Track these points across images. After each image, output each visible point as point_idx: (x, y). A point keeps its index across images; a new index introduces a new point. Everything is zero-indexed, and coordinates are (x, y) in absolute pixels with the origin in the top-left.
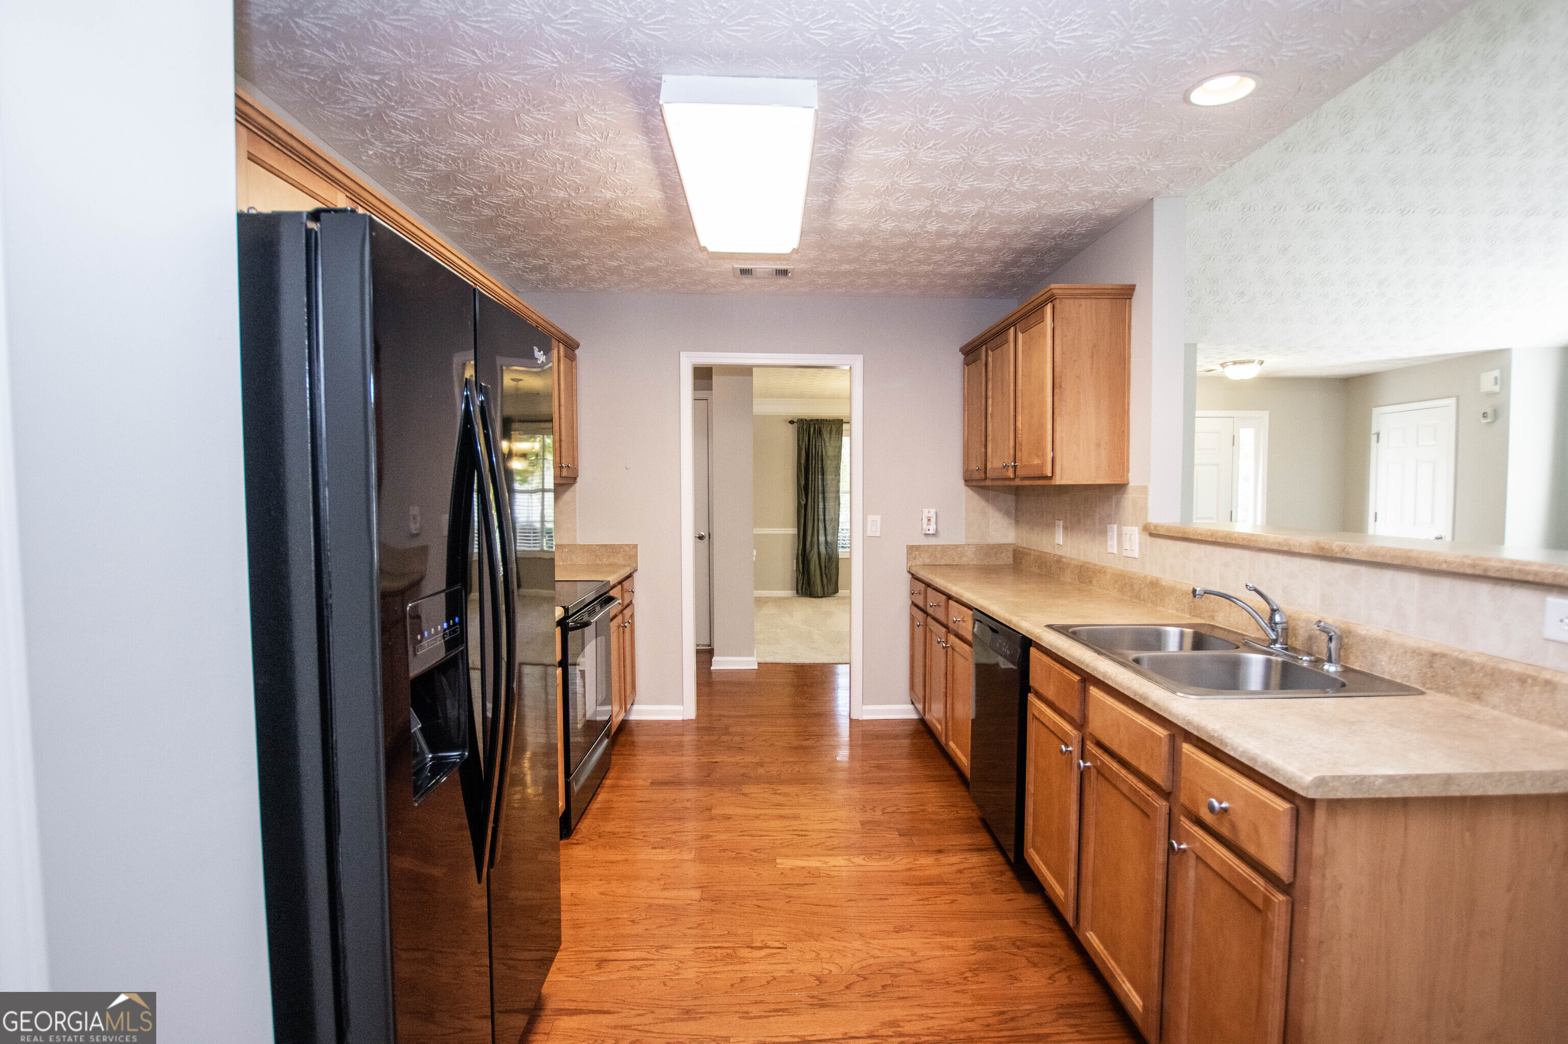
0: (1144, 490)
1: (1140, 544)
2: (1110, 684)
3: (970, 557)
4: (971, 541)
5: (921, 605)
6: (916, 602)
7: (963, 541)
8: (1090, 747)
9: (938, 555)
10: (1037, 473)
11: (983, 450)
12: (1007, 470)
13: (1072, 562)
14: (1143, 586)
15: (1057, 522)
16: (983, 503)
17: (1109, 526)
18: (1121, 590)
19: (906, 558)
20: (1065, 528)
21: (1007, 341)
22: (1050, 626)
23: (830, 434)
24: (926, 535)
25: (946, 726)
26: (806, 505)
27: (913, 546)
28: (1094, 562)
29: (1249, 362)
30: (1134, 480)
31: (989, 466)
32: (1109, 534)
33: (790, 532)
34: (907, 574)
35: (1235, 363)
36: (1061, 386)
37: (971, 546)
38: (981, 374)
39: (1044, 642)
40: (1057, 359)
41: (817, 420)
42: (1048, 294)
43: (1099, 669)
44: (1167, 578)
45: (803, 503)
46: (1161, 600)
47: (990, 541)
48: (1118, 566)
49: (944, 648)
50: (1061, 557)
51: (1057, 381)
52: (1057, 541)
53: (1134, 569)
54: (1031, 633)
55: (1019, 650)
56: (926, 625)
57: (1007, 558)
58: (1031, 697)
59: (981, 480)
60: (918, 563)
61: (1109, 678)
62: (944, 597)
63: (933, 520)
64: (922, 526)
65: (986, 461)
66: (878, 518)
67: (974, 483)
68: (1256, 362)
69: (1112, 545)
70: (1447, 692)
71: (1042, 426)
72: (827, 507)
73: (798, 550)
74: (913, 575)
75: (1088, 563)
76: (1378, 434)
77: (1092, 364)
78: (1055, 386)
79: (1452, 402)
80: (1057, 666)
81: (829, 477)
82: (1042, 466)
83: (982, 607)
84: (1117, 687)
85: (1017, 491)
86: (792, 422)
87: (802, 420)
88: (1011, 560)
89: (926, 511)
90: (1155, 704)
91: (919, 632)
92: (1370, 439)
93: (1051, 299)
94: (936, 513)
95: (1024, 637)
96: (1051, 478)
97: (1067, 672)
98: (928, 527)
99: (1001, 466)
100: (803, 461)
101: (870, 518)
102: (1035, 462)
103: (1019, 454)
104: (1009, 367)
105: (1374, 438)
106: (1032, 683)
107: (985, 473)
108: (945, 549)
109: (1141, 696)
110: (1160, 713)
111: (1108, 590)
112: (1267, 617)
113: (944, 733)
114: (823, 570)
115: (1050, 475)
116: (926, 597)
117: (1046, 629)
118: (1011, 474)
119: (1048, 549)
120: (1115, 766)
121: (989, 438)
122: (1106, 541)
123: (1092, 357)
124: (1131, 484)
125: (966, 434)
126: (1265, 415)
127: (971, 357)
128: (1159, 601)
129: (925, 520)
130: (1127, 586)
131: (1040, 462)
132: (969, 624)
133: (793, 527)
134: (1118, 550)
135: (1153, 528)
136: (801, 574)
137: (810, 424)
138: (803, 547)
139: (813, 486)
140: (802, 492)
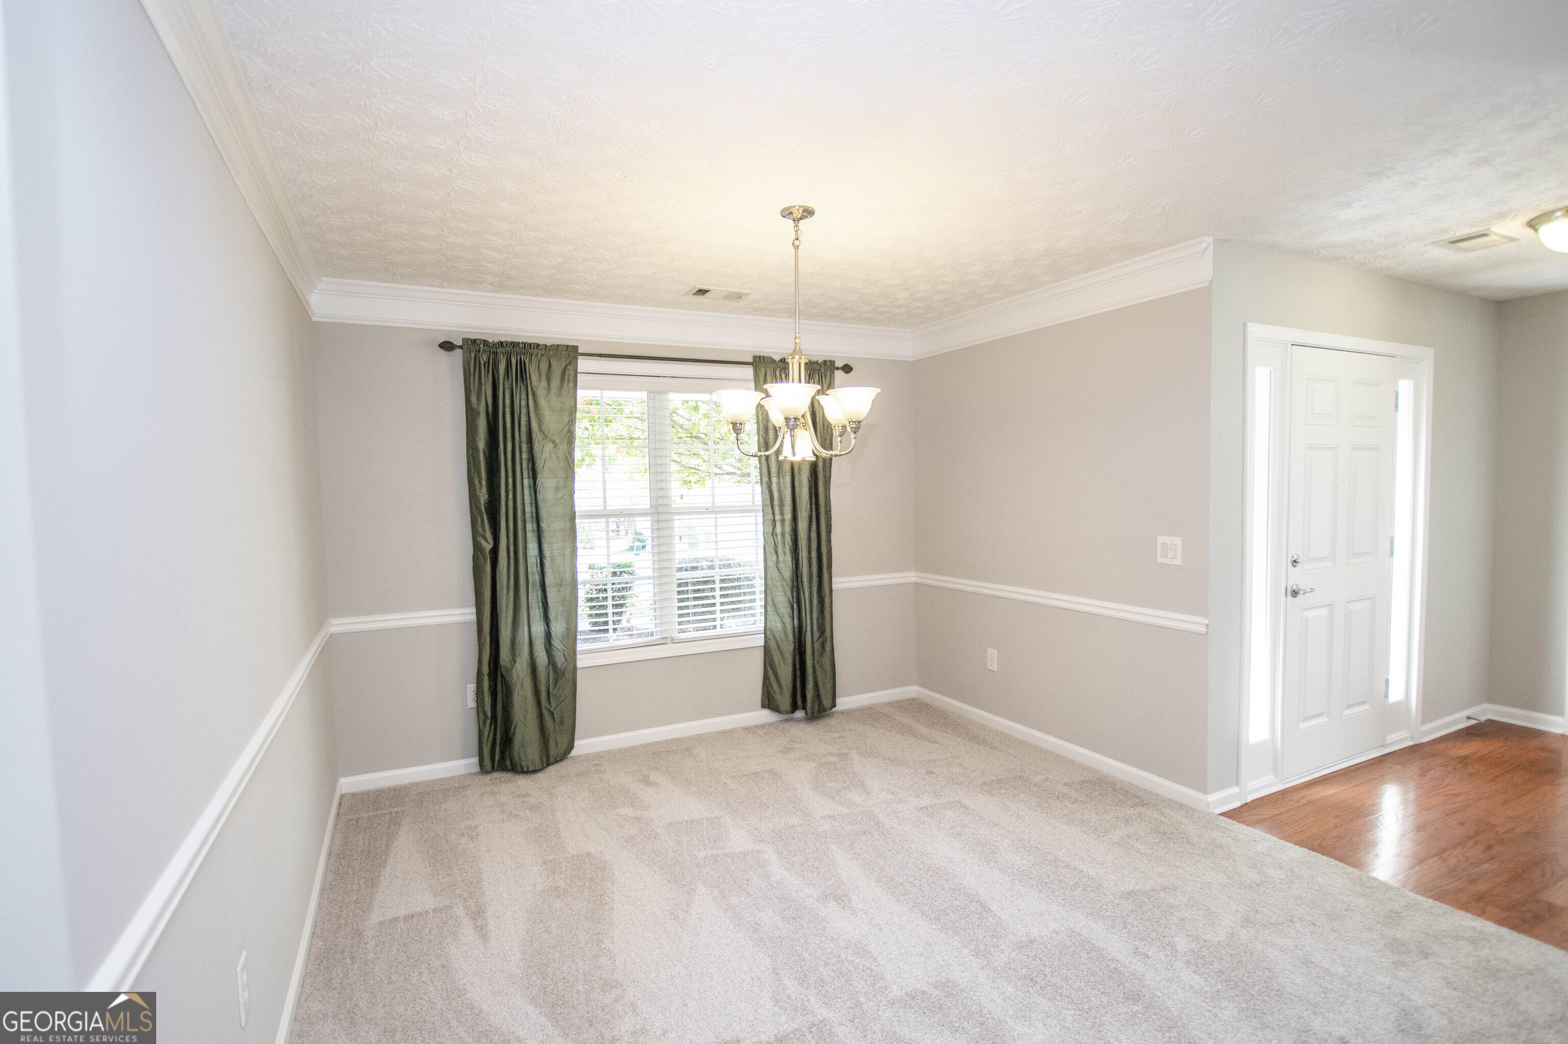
23: (549, 380)
26: (495, 551)
33: (460, 619)
41: (514, 345)
45: (488, 546)
72: (547, 553)
73: (480, 661)
81: (547, 482)
86: (447, 346)
87: (474, 341)
100: (482, 444)
114: (544, 702)
126: (1430, 355)
133: (465, 607)
136: (488, 722)
137: (496, 354)
138: (491, 654)
139: (511, 504)
140: (482, 520)
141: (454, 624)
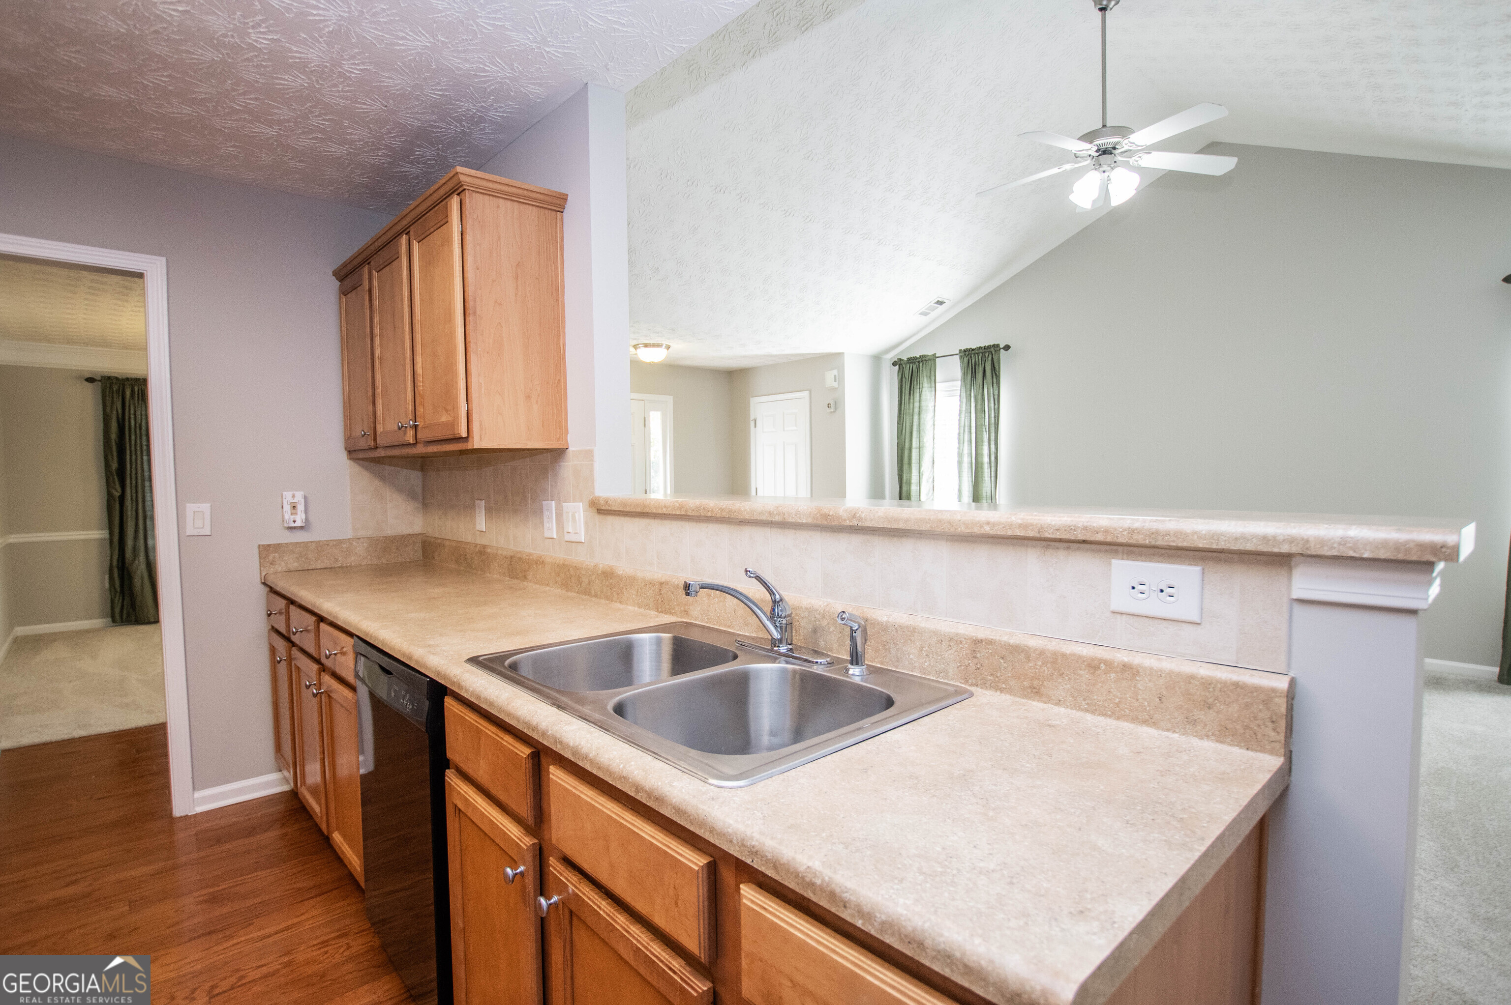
0: (589, 455)
1: (586, 523)
2: (588, 767)
3: (360, 554)
4: (362, 533)
5: (283, 630)
6: (276, 626)
7: (349, 535)
8: (555, 867)
9: (311, 556)
10: (448, 434)
11: (370, 407)
12: (405, 432)
13: (500, 552)
14: (593, 577)
15: (477, 502)
16: (377, 482)
17: (544, 503)
18: (566, 586)
19: (258, 564)
20: (488, 510)
21: (397, 257)
22: (474, 661)
24: (290, 528)
25: (327, 808)
26: (122, 498)
27: (269, 546)
28: (527, 551)
29: (659, 345)
30: (574, 444)
31: (380, 429)
32: (546, 513)
33: (97, 536)
34: (263, 586)
35: (646, 346)
36: (475, 313)
37: (362, 540)
38: (363, 305)
39: (467, 691)
40: (470, 275)
41: (137, 380)
42: (454, 181)
43: (565, 740)
44: (624, 568)
45: (117, 494)
46: (618, 594)
47: (389, 532)
48: (556, 554)
49: (315, 695)
50: (484, 547)
51: (470, 304)
52: (478, 527)
53: (582, 558)
54: (444, 677)
55: (427, 703)
56: (290, 659)
57: (413, 553)
58: (451, 777)
59: (370, 449)
60: (280, 569)
61: (586, 757)
62: (314, 619)
63: (301, 508)
64: (283, 517)
65: (375, 422)
66: (206, 507)
67: (361, 455)
68: (664, 347)
69: (551, 529)
70: (997, 688)
71: (450, 368)
73: (111, 560)
74: (271, 588)
75: (520, 552)
76: (755, 421)
77: (517, 289)
78: (467, 312)
79: (806, 394)
80: (490, 730)
82: (453, 424)
83: (367, 635)
84: (600, 775)
85: (423, 463)
86: (93, 381)
87: (109, 378)
88: (419, 555)
89: (288, 495)
90: (678, 810)
91: (283, 668)
92: (750, 423)
93: (458, 189)
94: (305, 498)
95: (432, 681)
96: (466, 439)
97: (507, 740)
98: (292, 518)
99: (396, 428)
101: (191, 508)
102: (443, 419)
103: (420, 410)
104: (401, 289)
105: (752, 423)
106: (450, 754)
107: (375, 439)
108: (320, 547)
109: (649, 795)
110: (692, 828)
111: (548, 585)
112: (768, 609)
113: (324, 818)
115: (464, 435)
116: (288, 619)
117: (469, 666)
118: (410, 437)
119: (469, 539)
120: (604, 907)
121: (379, 391)
122: (542, 523)
123: (517, 278)
124: (570, 449)
125: (346, 388)
126: (670, 399)
127: (348, 283)
128: (616, 596)
129: (287, 508)
130: (573, 579)
131: (450, 418)
132: (349, 659)
133: (103, 529)
134: (557, 533)
135: (602, 502)
136: (118, 594)
137: (124, 385)
138: (119, 556)
139: (134, 470)
140: (114, 479)
141: (94, 540)
